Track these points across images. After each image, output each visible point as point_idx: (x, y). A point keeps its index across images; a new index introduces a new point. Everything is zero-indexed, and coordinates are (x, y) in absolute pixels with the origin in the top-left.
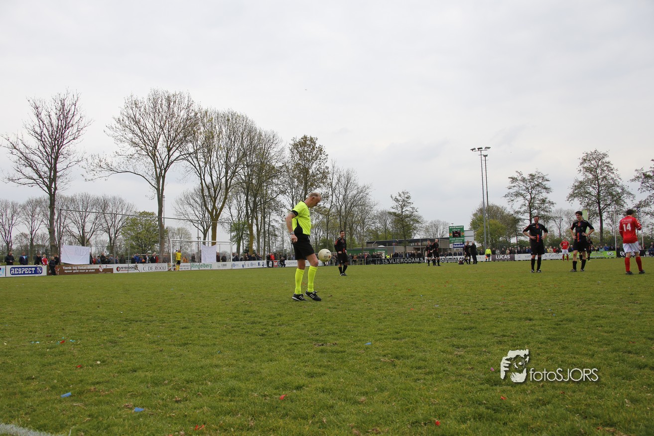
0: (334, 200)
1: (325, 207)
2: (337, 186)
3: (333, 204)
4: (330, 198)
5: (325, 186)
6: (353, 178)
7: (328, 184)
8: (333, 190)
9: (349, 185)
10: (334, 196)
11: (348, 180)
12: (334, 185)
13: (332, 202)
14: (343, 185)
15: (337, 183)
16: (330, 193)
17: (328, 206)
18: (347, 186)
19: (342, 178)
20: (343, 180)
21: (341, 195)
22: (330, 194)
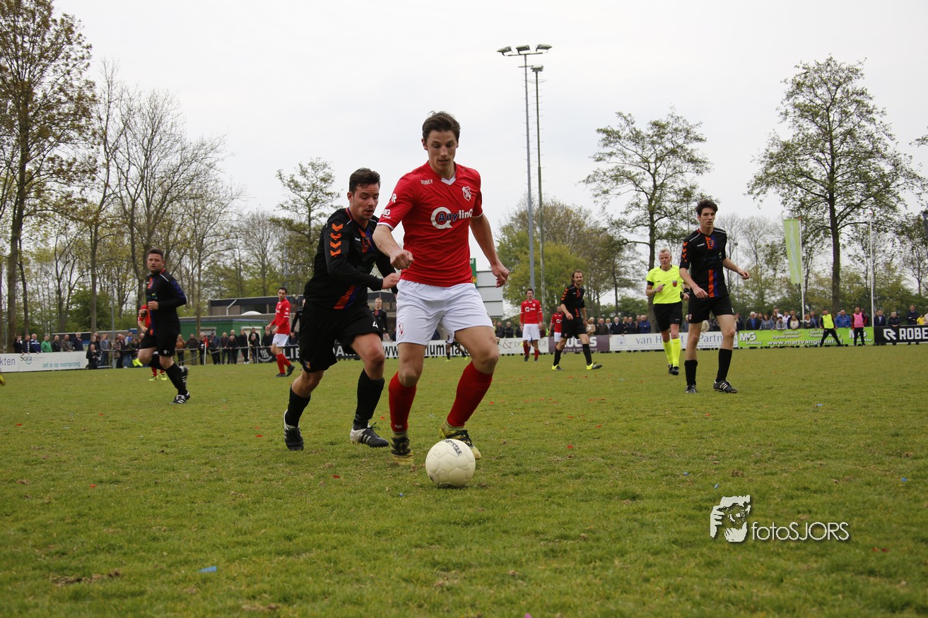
0: (113, 180)
1: (84, 201)
2: (122, 139)
3: (109, 191)
4: (102, 174)
5: (86, 139)
6: (168, 120)
7: (94, 134)
8: (111, 153)
9: (157, 138)
10: (113, 169)
11: (155, 125)
12: (112, 136)
13: (107, 185)
14: (140, 137)
15: (122, 133)
16: (101, 159)
17: (95, 197)
18: (151, 141)
19: (138, 119)
20: (139, 124)
21: (133, 168)
22: (99, 163)
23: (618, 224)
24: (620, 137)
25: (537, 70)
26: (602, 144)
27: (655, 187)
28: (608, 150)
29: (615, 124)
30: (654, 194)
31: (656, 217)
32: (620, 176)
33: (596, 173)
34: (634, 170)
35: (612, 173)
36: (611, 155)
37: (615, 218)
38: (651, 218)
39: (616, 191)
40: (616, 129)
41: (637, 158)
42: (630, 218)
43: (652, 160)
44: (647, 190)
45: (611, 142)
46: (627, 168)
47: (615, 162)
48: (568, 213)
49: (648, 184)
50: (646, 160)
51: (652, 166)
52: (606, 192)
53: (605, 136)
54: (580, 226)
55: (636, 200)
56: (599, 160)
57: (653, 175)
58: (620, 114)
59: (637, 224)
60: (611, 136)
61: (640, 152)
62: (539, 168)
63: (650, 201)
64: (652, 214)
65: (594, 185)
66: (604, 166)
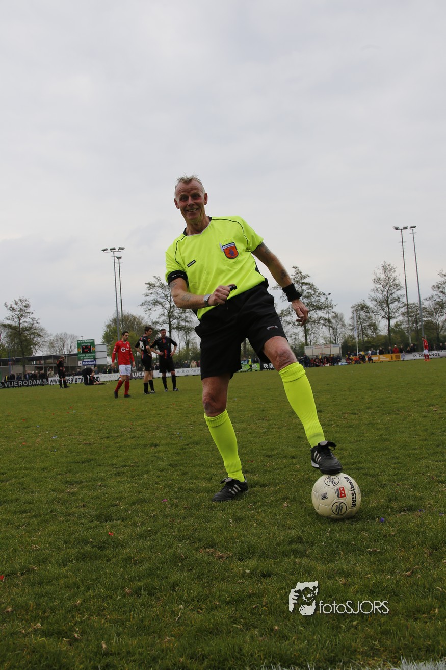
23: (156, 323)
24: (155, 286)
25: (119, 258)
26: (147, 289)
27: (171, 307)
28: (150, 292)
29: (153, 281)
30: (170, 310)
31: (171, 320)
32: (156, 303)
33: (146, 302)
34: (162, 300)
35: (152, 302)
36: (151, 294)
37: (154, 320)
38: (170, 320)
39: (154, 309)
40: (153, 283)
41: (163, 295)
42: (161, 320)
43: (169, 296)
44: (167, 309)
45: (151, 288)
46: (159, 299)
47: (153, 297)
48: (135, 318)
49: (168, 306)
50: (166, 296)
51: (169, 298)
52: (150, 310)
53: (149, 286)
54: (140, 324)
55: (163, 313)
56: (147, 296)
57: (170, 302)
58: (155, 277)
59: (163, 323)
60: (151, 285)
61: (164, 292)
62: (121, 300)
63: (169, 313)
64: (170, 319)
65: (145, 307)
66: (148, 299)
